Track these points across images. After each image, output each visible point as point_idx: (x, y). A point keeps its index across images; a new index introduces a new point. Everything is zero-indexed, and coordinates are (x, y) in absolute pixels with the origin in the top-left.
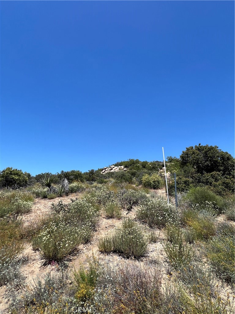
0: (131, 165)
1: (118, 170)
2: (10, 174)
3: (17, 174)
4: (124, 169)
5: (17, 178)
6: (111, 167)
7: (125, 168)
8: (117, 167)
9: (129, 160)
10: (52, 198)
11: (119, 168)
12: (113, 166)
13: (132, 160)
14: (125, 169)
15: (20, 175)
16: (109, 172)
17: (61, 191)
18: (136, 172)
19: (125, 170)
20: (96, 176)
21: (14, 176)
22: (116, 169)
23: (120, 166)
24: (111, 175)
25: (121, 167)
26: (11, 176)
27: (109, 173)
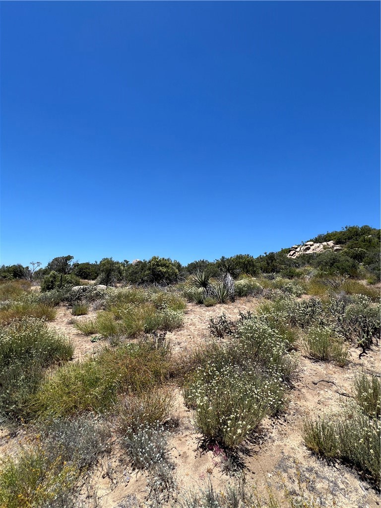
0: (349, 239)
1: (322, 250)
2: (157, 265)
3: (164, 265)
4: (335, 248)
5: (165, 270)
6: (306, 245)
7: (337, 244)
8: (318, 244)
9: (346, 228)
10: (211, 305)
11: (324, 246)
12: (312, 243)
13: (353, 228)
14: (338, 248)
15: (168, 267)
16: (304, 254)
17: (223, 293)
18: (365, 253)
19: (337, 250)
20: (280, 264)
21: (161, 269)
22: (318, 248)
23: (326, 241)
24: (307, 259)
25: (329, 243)
26: (158, 268)
27: (303, 257)
